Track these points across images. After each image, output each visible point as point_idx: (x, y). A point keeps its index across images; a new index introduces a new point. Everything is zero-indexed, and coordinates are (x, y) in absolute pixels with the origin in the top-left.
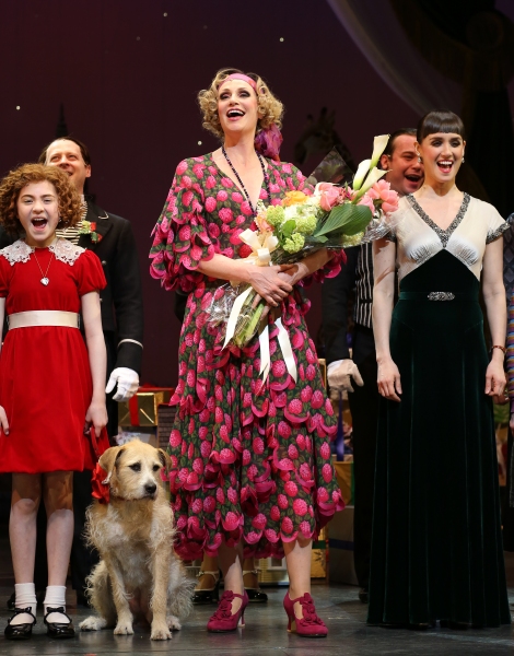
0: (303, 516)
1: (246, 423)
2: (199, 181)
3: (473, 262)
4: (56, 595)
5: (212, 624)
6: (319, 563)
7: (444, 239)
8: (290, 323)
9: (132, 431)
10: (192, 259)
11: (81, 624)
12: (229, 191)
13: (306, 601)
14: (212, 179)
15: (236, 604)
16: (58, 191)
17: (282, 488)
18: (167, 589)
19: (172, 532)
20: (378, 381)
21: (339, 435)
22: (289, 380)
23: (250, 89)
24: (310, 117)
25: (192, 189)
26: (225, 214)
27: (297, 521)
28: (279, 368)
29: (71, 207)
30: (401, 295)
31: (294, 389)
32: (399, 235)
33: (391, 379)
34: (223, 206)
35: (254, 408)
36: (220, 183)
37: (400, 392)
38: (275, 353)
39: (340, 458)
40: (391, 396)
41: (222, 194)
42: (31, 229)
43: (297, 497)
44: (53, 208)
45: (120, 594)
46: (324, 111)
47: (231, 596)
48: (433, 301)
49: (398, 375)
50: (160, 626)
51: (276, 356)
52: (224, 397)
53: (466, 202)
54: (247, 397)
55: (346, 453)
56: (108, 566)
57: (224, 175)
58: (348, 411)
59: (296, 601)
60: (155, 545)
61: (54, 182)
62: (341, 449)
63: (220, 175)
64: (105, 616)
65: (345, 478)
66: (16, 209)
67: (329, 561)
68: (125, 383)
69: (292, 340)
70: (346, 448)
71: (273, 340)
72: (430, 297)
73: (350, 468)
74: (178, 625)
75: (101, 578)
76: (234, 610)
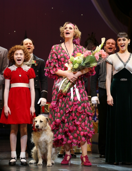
1: (67, 112)
2: (57, 51)
4: (23, 154)
5: (62, 162)
6: (90, 148)
7: (125, 65)
8: (79, 87)
9: (43, 114)
10: (53, 71)
11: (30, 162)
12: (64, 53)
13: (86, 157)
14: (60, 50)
15: (68, 158)
16: (24, 52)
17: (78, 129)
18: (51, 154)
19: (53, 139)
20: (107, 101)
21: (95, 115)
22: (78, 101)
23: (72, 28)
24: (89, 35)
25: (55, 53)
26: (62, 59)
27: (81, 137)
28: (76, 99)
29: (27, 56)
31: (79, 104)
32: (113, 63)
34: (62, 57)
35: (69, 109)
36: (62, 51)
38: (75, 95)
39: (95, 121)
41: (62, 54)
42: (17, 62)
43: (81, 131)
44: (23, 57)
45: (40, 155)
46: (93, 33)
47: (67, 155)
50: (49, 163)
51: (75, 96)
52: (61, 106)
54: (67, 106)
55: (97, 120)
56: (37, 147)
57: (63, 49)
58: (97, 110)
59: (83, 157)
60: (49, 142)
61: (23, 50)
62: (95, 119)
63: (62, 49)
64: (35, 160)
65: (96, 126)
66: (13, 57)
67: (92, 147)
68: (43, 102)
69: (79, 91)
70: (97, 119)
71: (74, 91)
72: (121, 80)
73: (98, 124)
74: (54, 163)
75: (35, 150)
76: (68, 159)
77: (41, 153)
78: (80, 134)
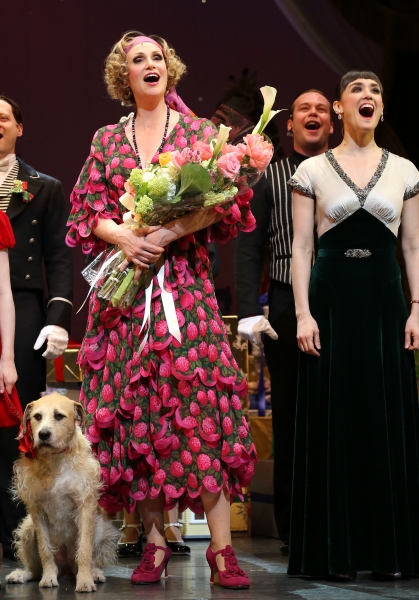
0: (206, 472)
1: (134, 379)
2: (103, 150)
3: (391, 221)
5: (136, 576)
6: (241, 517)
7: (362, 198)
8: (175, 285)
9: (57, 387)
11: (8, 577)
12: (123, 158)
13: (228, 553)
14: (112, 147)
15: (159, 557)
17: (186, 445)
18: (92, 542)
19: (100, 485)
20: (298, 336)
21: (261, 389)
24: (232, 78)
25: (95, 158)
26: (118, 181)
27: (200, 476)
28: (161, 328)
30: (321, 253)
31: (181, 348)
32: (317, 193)
33: (310, 334)
34: (115, 173)
35: (141, 368)
36: (118, 150)
37: (319, 347)
38: (158, 314)
39: (262, 413)
40: (311, 351)
41: (115, 161)
43: (200, 452)
45: (46, 548)
46: (246, 71)
47: (154, 548)
48: (350, 258)
49: (317, 330)
50: (85, 578)
51: (159, 316)
52: (118, 357)
53: (384, 159)
55: (267, 408)
56: (34, 520)
59: (218, 553)
60: (83, 498)
62: (263, 405)
63: (122, 141)
64: (32, 569)
65: (266, 433)
67: (251, 515)
68: (55, 341)
70: (267, 404)
72: (347, 254)
73: (271, 423)
74: (102, 578)
75: (28, 532)
76: (157, 563)
77: (52, 542)
78: (194, 463)
